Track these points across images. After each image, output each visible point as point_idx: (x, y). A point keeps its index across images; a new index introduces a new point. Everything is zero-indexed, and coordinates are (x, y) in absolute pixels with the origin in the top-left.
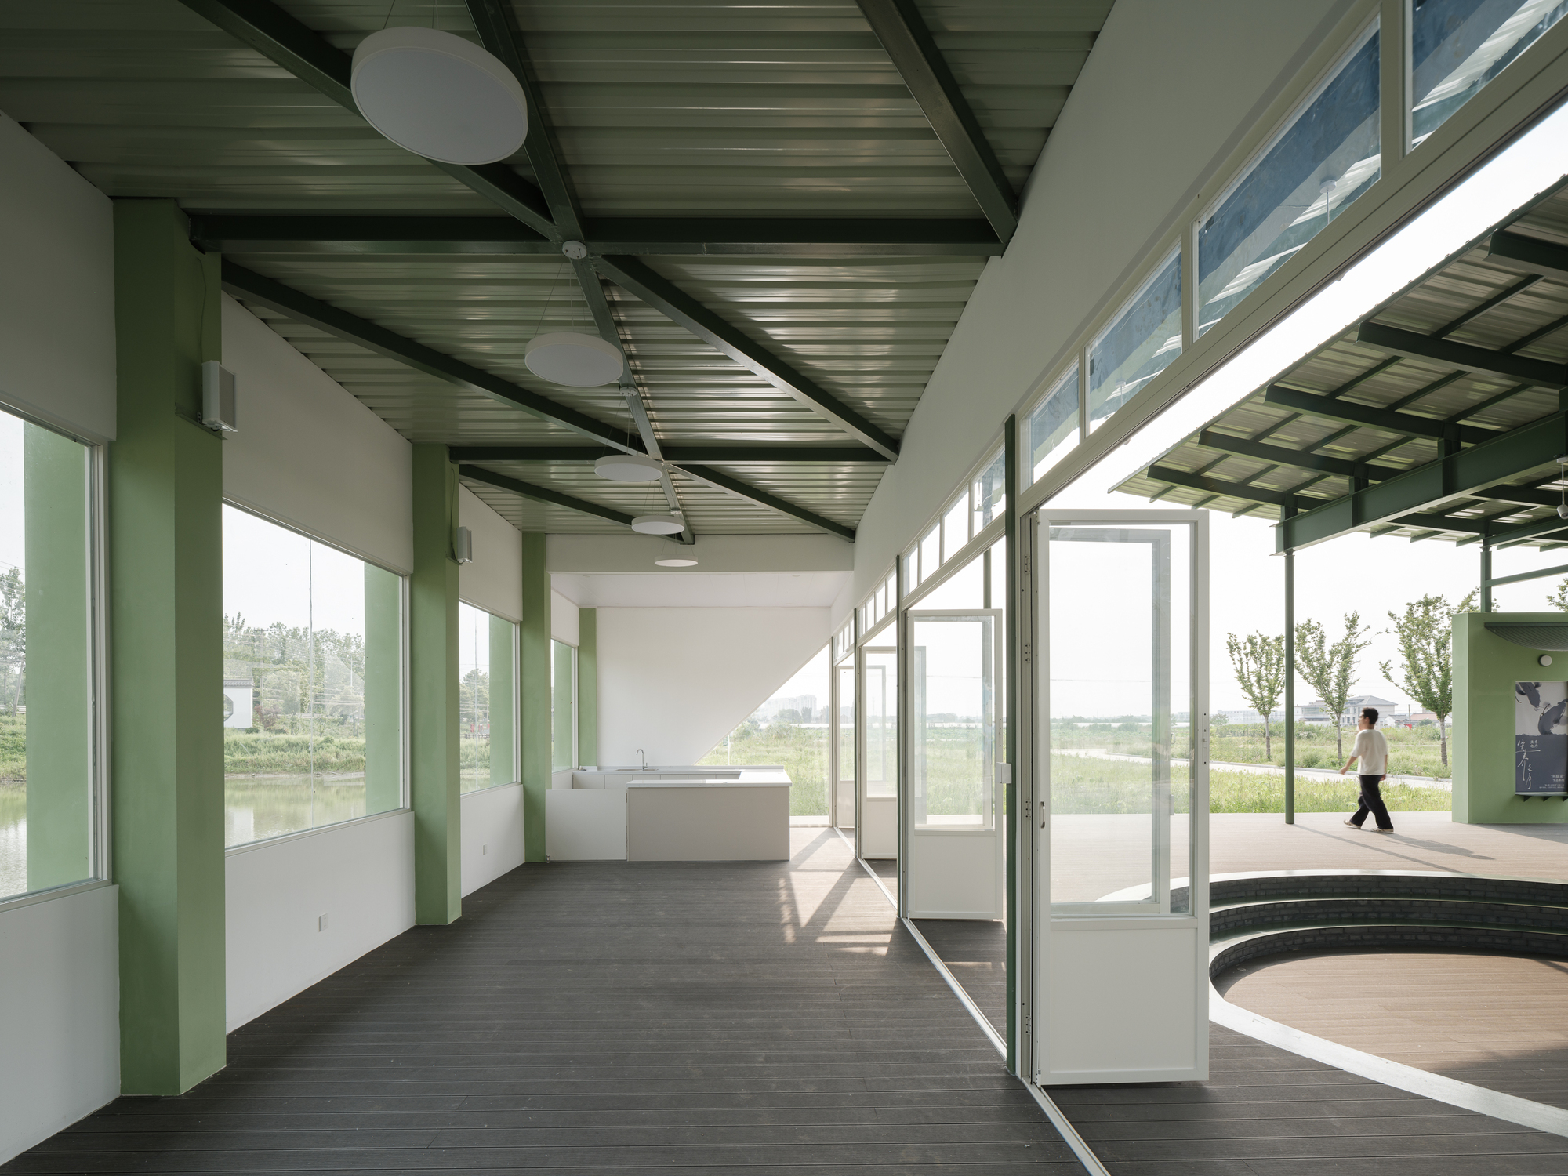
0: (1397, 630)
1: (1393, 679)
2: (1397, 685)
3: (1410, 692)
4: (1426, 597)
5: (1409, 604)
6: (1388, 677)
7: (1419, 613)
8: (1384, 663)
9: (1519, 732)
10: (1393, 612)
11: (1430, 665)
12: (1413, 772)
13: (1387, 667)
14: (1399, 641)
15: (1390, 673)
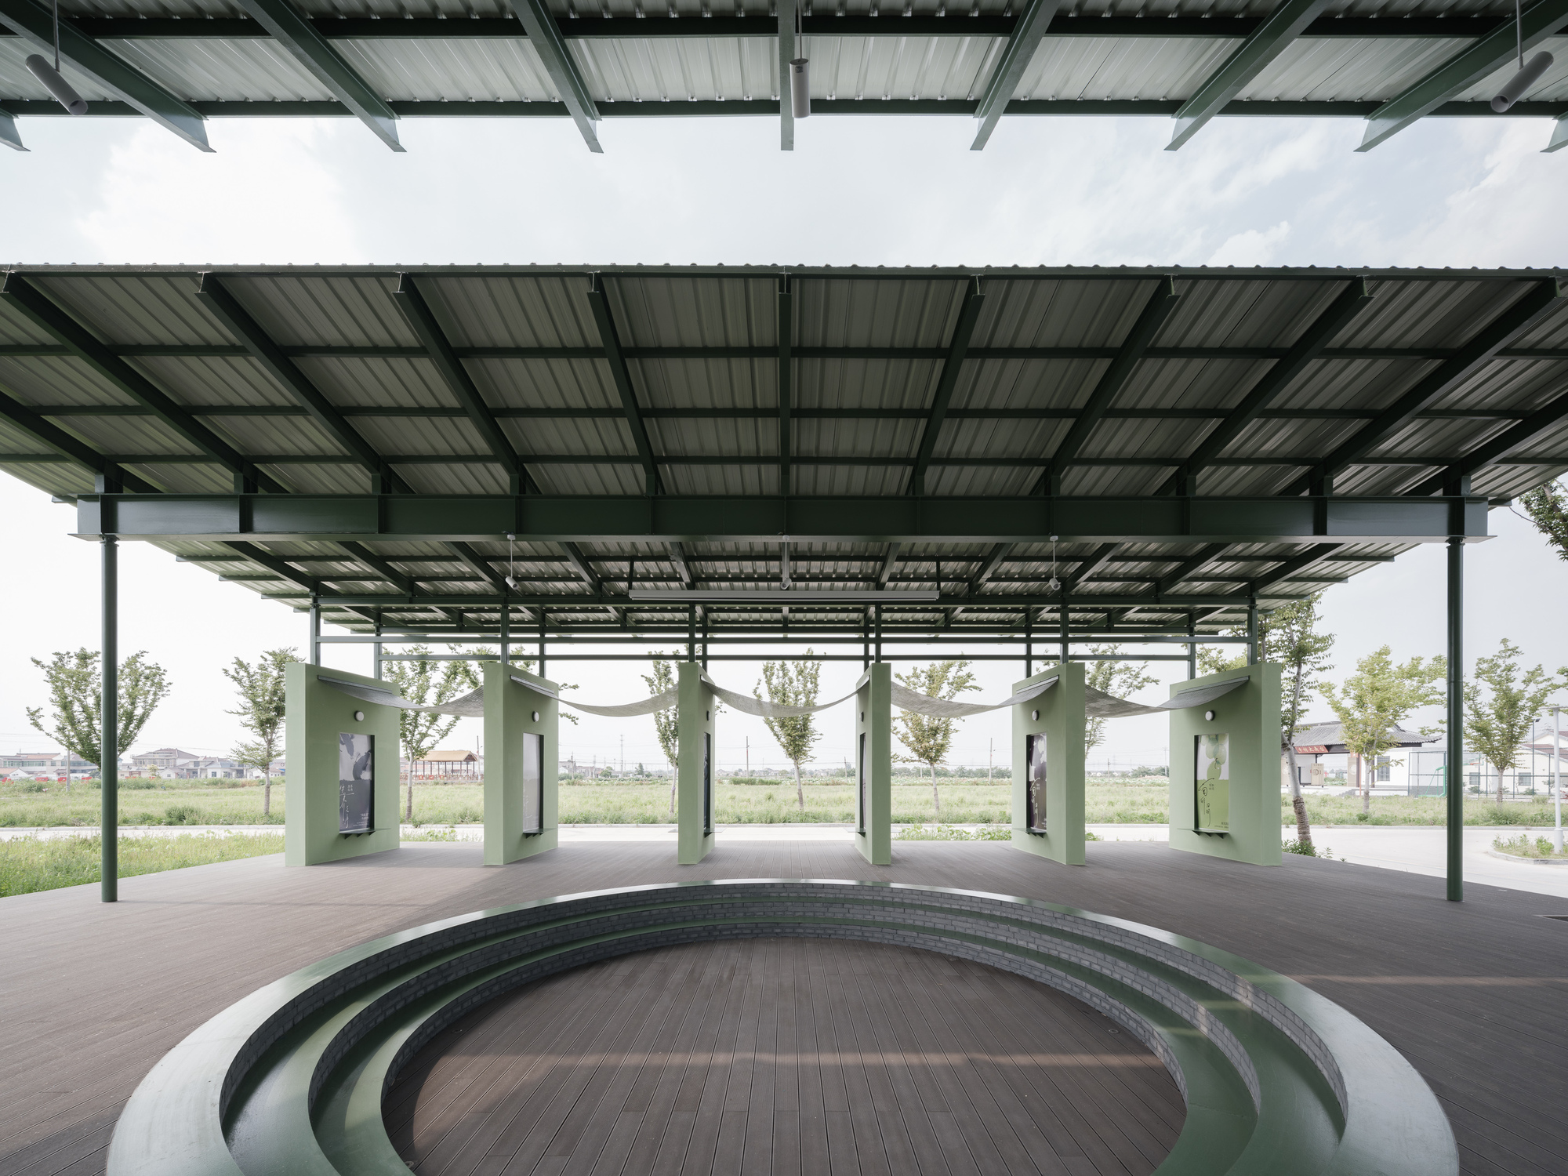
0: (47, 679)
1: (43, 728)
2: (48, 734)
3: (64, 743)
4: (83, 649)
5: (56, 654)
6: (37, 725)
7: (72, 664)
8: (33, 709)
9: (341, 779)
10: (38, 659)
11: (90, 718)
12: (68, 822)
13: (37, 714)
14: (51, 690)
15: (40, 721)
